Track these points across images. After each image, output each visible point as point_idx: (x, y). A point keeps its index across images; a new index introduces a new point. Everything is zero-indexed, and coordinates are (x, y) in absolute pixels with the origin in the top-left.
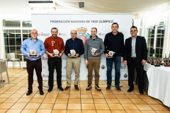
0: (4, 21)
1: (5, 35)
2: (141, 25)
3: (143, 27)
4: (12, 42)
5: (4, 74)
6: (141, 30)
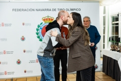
2: (104, 13)
3: (106, 15)
6: (104, 18)
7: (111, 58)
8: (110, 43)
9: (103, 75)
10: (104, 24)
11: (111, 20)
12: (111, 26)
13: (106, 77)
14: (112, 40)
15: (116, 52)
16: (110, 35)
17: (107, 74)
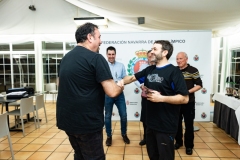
0: (43, 43)
1: (45, 60)
2: (222, 46)
3: (224, 49)
4: (53, 69)
5: (41, 111)
6: (221, 52)
7: (226, 106)
8: (228, 85)
9: (214, 127)
10: (221, 60)
11: (230, 55)
12: (230, 63)
13: (218, 130)
14: (231, 80)
15: (233, 98)
16: (229, 75)
17: (219, 126)
